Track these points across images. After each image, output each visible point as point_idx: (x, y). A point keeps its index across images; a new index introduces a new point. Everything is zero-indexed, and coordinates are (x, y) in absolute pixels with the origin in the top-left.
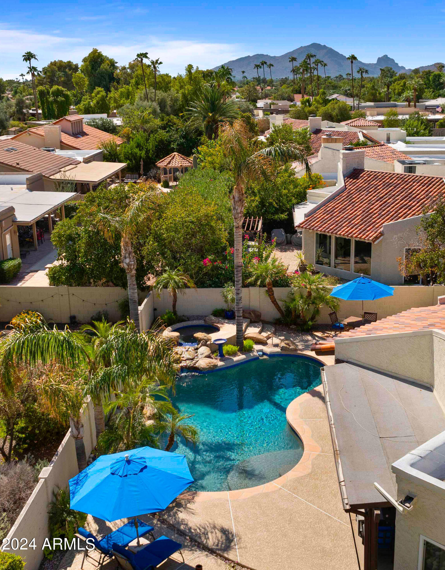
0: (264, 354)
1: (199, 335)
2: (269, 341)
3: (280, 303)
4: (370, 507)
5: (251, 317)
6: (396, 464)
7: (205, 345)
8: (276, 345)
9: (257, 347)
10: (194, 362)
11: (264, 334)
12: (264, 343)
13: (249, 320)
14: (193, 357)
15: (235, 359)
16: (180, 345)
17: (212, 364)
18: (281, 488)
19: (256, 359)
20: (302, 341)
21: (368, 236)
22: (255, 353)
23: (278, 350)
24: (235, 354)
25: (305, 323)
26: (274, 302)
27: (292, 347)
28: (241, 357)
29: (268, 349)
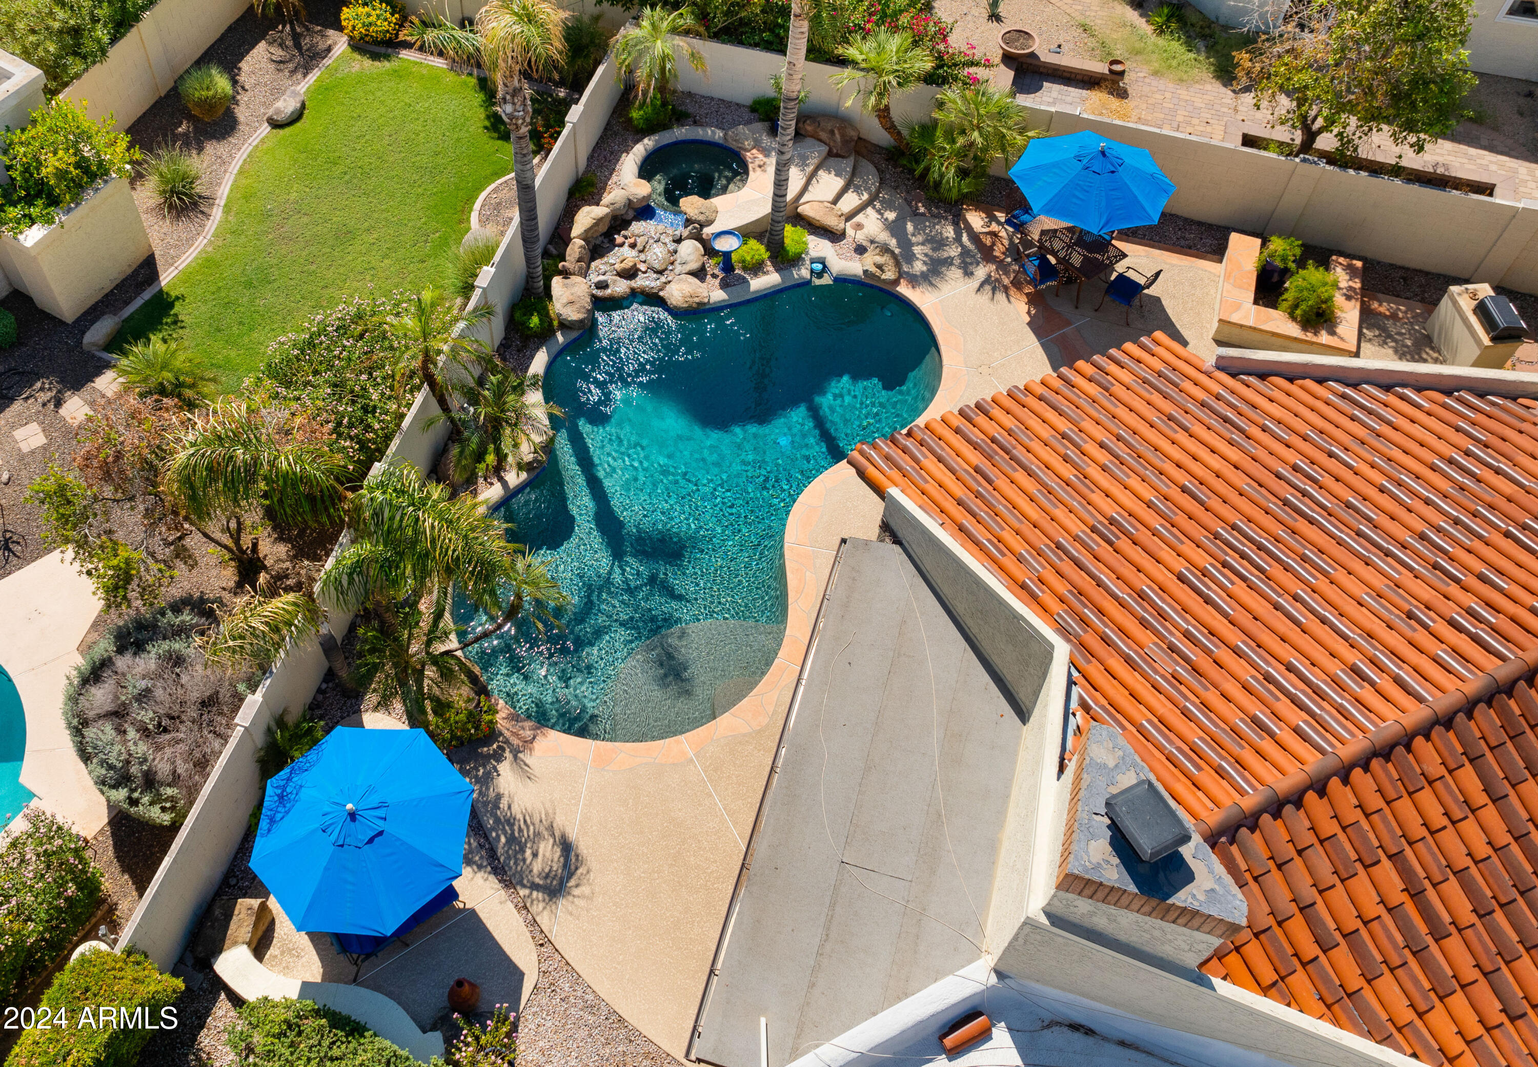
0: (827, 270)
1: (690, 206)
5: (832, 144)
7: (696, 236)
8: (860, 250)
9: (815, 247)
10: (663, 279)
11: (849, 202)
12: (835, 236)
13: (824, 149)
14: (663, 267)
15: (755, 284)
17: (697, 300)
18: (692, 760)
22: (805, 269)
23: (858, 268)
24: (757, 268)
28: (769, 279)
29: (838, 259)
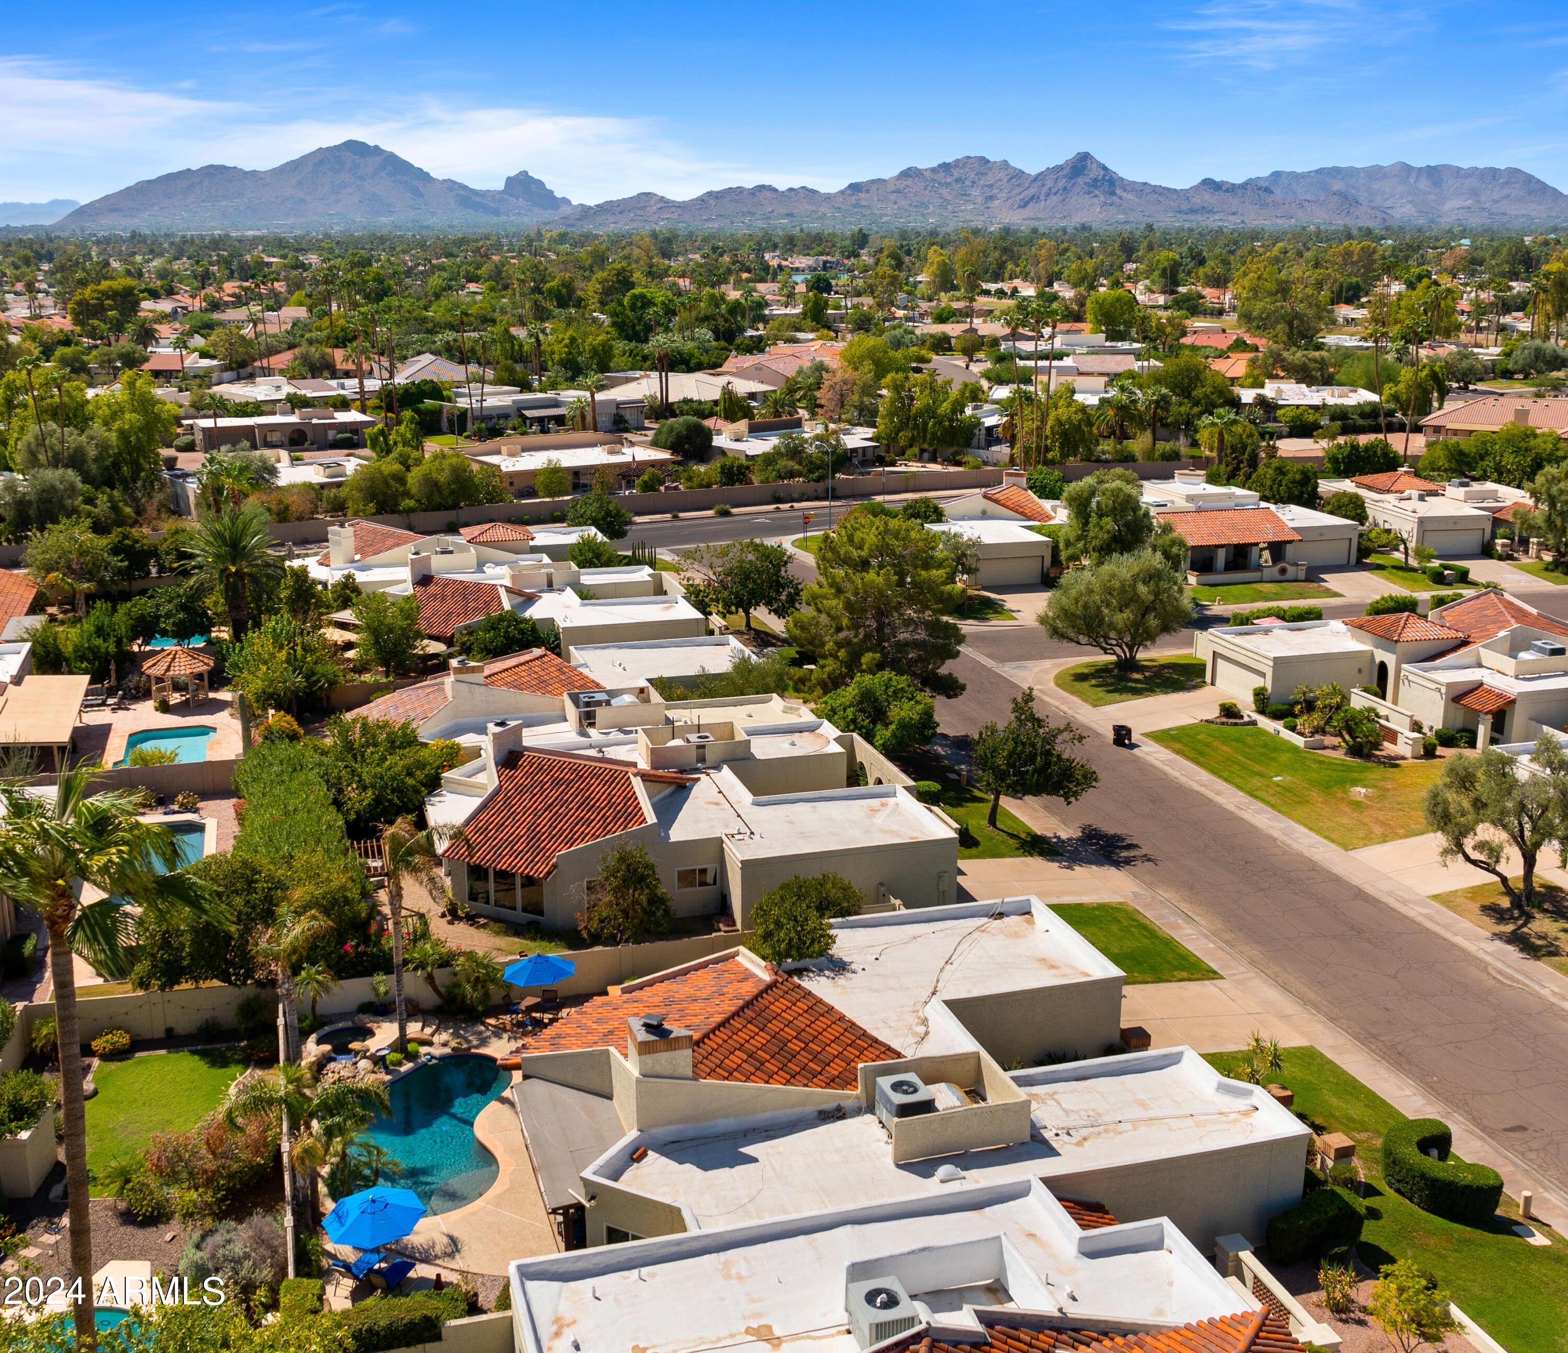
0: (433, 1057)
1: (355, 1045)
2: (436, 1039)
3: (442, 990)
4: (566, 1208)
6: (583, 1174)
7: (365, 1057)
8: (445, 1045)
9: (424, 1050)
10: (355, 1081)
11: (428, 1030)
12: (430, 1044)
13: (408, 1013)
14: (354, 1075)
15: (403, 1069)
16: (334, 1060)
17: (379, 1081)
19: (425, 1065)
20: (474, 1033)
21: (540, 870)
22: (424, 1059)
23: (447, 1050)
24: (400, 1064)
25: (475, 1009)
26: (436, 989)
27: (465, 1046)
28: (407, 1066)
29: (437, 1051)
